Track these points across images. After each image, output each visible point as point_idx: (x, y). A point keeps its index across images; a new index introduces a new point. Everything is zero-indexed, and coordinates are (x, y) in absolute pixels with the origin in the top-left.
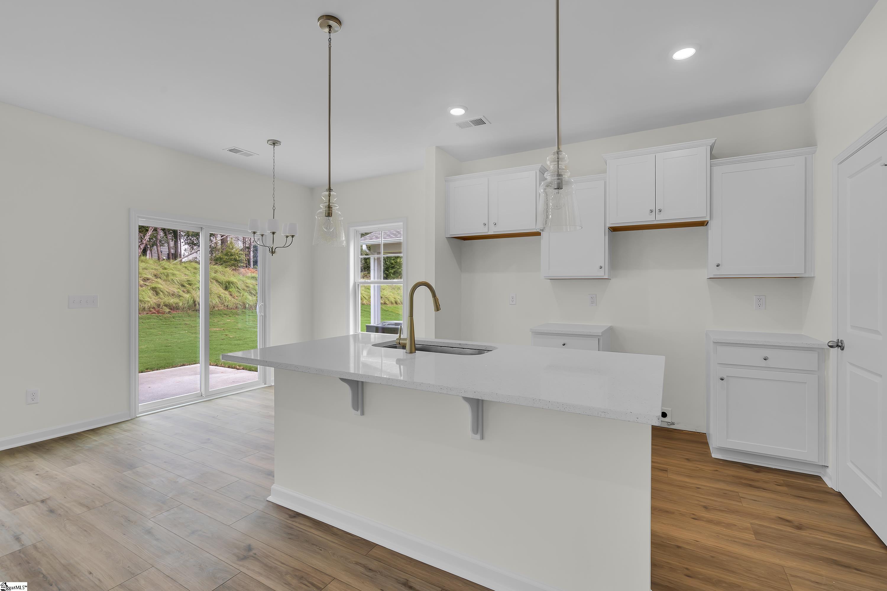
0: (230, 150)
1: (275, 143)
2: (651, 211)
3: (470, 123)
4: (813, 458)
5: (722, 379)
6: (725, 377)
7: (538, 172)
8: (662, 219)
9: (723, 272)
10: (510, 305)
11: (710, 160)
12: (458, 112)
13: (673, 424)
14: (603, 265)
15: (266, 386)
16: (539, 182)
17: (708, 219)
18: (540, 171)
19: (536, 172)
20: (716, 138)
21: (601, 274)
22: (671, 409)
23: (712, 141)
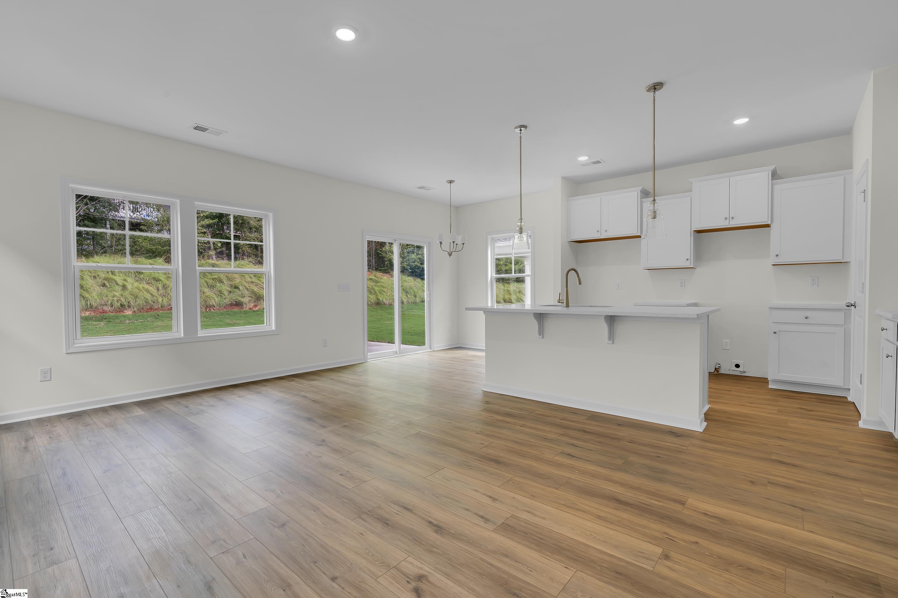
0: (419, 188)
1: (451, 182)
2: (726, 219)
3: (590, 163)
4: (840, 384)
5: (775, 333)
6: (777, 332)
7: (639, 192)
8: (733, 224)
9: (780, 260)
10: (616, 289)
11: (772, 180)
12: (583, 159)
13: (745, 372)
14: (689, 258)
15: (431, 350)
16: (640, 199)
17: (769, 223)
18: (640, 191)
19: (638, 193)
20: (775, 166)
21: (687, 264)
22: (743, 362)
23: (773, 167)
